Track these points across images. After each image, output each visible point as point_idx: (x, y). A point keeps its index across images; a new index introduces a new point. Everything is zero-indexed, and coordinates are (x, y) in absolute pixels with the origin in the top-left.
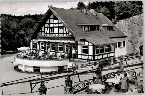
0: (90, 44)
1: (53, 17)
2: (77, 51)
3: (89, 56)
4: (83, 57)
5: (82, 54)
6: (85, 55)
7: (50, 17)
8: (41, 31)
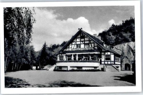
0: (112, 53)
1: (80, 37)
2: (101, 59)
3: (111, 61)
4: (106, 63)
5: (105, 61)
6: (108, 61)
7: (77, 37)
8: (68, 47)
